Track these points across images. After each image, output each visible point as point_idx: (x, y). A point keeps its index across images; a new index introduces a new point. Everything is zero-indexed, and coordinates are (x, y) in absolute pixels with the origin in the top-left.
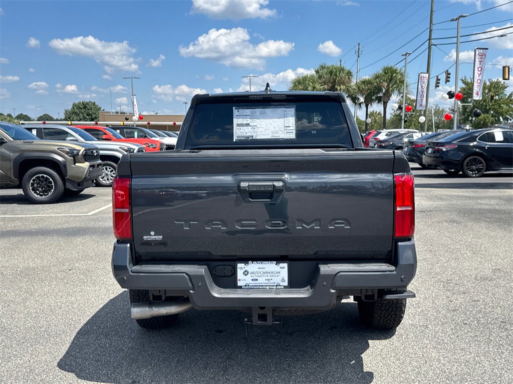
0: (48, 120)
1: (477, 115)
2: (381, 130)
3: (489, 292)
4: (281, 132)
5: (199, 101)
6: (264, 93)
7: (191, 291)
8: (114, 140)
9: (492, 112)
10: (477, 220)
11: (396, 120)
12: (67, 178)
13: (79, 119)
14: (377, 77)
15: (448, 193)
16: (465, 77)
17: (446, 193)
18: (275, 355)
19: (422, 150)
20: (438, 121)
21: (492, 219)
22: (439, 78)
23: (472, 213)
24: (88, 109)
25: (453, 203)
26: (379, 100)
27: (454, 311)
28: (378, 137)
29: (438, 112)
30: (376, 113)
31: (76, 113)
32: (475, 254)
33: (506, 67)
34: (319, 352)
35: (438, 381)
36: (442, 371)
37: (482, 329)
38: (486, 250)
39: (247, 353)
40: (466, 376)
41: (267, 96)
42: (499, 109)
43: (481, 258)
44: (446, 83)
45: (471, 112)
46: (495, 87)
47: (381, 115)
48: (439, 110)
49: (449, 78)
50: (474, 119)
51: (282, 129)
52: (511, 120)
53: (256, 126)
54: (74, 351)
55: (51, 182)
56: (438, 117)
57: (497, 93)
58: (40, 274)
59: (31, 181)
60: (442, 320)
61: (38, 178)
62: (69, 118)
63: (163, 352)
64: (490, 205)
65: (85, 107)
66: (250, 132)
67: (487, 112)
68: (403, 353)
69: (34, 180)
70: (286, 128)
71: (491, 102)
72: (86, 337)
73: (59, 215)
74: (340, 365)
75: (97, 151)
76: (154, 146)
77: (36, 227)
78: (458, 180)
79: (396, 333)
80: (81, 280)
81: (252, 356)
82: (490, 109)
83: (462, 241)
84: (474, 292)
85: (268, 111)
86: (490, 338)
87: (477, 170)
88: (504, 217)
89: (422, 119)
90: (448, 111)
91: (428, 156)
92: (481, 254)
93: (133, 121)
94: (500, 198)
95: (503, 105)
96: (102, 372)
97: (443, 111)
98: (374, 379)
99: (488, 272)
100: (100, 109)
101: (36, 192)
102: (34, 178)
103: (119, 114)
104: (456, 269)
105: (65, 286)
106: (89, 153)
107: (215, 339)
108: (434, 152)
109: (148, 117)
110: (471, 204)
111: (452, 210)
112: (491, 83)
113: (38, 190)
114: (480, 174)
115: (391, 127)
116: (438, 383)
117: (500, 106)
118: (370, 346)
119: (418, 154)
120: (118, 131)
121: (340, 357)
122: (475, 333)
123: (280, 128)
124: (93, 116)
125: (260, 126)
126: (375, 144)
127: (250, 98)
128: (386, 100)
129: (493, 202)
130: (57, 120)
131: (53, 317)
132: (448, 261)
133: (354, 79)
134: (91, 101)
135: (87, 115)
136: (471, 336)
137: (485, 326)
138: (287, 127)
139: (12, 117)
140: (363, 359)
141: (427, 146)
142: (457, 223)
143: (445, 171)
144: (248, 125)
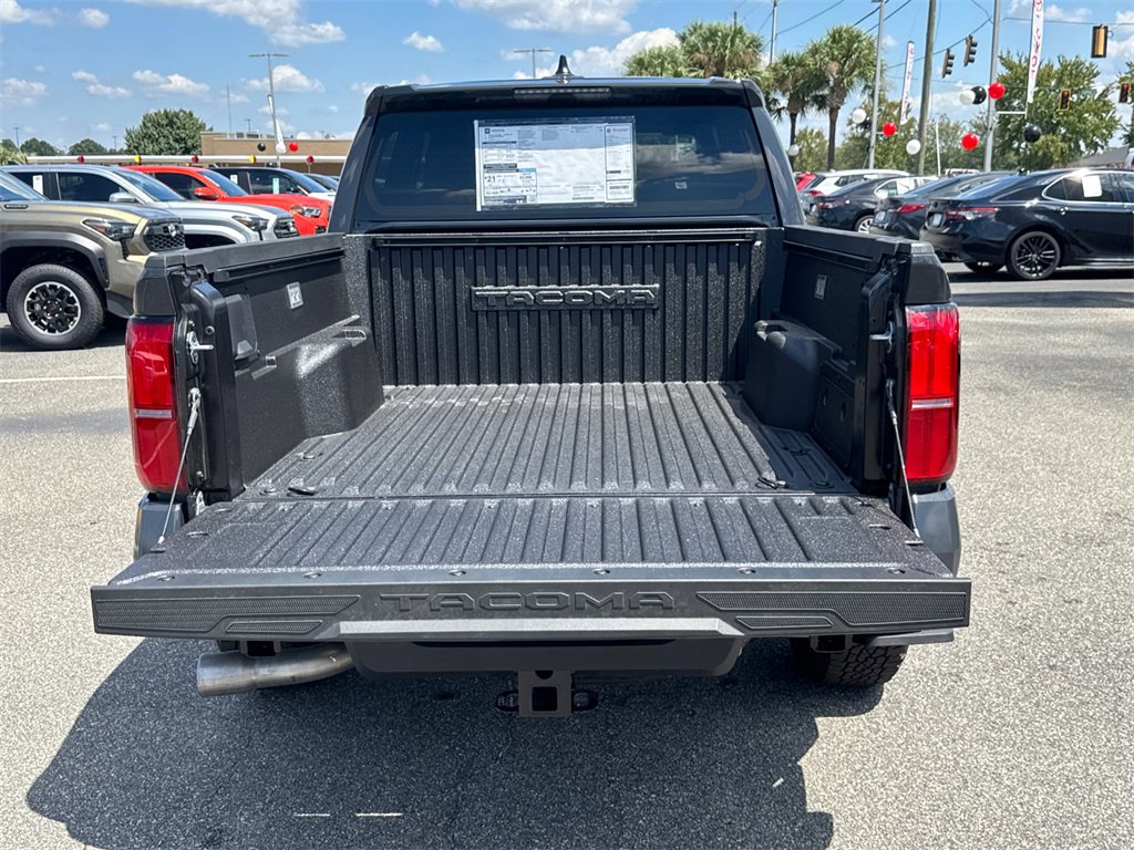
0: (91, 152)
1: (1032, 137)
2: (823, 171)
3: (1101, 578)
4: (598, 187)
5: (383, 106)
6: (554, 83)
8: (224, 200)
9: (1063, 131)
10: (1052, 385)
11: (854, 149)
12: (109, 289)
13: (157, 149)
14: (815, 51)
15: (980, 320)
16: (1009, 52)
17: (974, 319)
18: (581, 766)
19: (917, 217)
20: (945, 151)
21: (1086, 383)
22: (951, 53)
23: (1038, 367)
24: (178, 128)
25: (992, 343)
26: (821, 103)
27: (1023, 630)
28: (816, 189)
29: (947, 131)
30: (811, 133)
31: (150, 137)
32: (1055, 472)
33: (1099, 28)
34: (694, 756)
35: (1001, 840)
36: (1007, 810)
37: (1095, 683)
38: (1081, 464)
39: (509, 759)
40: (1070, 825)
41: (562, 91)
42: (1079, 125)
43: (1072, 484)
44: (966, 65)
45: (1018, 129)
46: (1071, 74)
47: (823, 138)
48: (948, 125)
49: (974, 53)
50: (1023, 145)
51: (599, 178)
52: (1102, 147)
53: (534, 170)
54: (71, 757)
55: (72, 301)
56: (946, 142)
57: (1076, 88)
58: (20, 533)
59: (28, 299)
60: (995, 657)
61: (43, 290)
62: (136, 148)
63: (297, 758)
64: (1076, 347)
65: (171, 123)
66: (519, 187)
67: (1053, 129)
68: (904, 756)
69: (33, 296)
70: (611, 176)
71: (1062, 107)
72: (108, 713)
73: (87, 378)
74: (746, 794)
75: (177, 227)
76: (314, 213)
77: (30, 408)
78: (998, 287)
79: (885, 696)
80: (116, 550)
81: (523, 768)
82: (1058, 123)
83: (1022, 440)
84: (1064, 577)
85: (565, 130)
86: (1120, 709)
87: (1040, 263)
88: (1111, 377)
89: (913, 147)
90: (968, 129)
91: (931, 232)
92: (1070, 474)
93: (275, 154)
94: (1098, 330)
95: (1086, 115)
96: (135, 823)
97: (956, 128)
98: (836, 836)
99: (1092, 523)
100: (202, 127)
101: (39, 324)
102: (33, 290)
103: (245, 138)
104: (1016, 514)
105: (77, 568)
106: (158, 230)
107: (432, 718)
108: (946, 224)
109: (310, 144)
110: (1033, 345)
111: (992, 359)
112: (1064, 67)
113: (45, 319)
114: (1047, 272)
115: (843, 165)
116: (1000, 847)
117: (1080, 117)
118: (821, 734)
119: (910, 228)
120: (234, 178)
121: (747, 771)
122: (1079, 694)
123: (595, 176)
124: (189, 143)
125: (544, 170)
126: (812, 205)
127: (515, 97)
128: (835, 104)
129: (1081, 338)
130: (113, 153)
131: (34, 655)
132: (994, 491)
133: (765, 55)
134: (185, 110)
135: (176, 140)
136: (1071, 705)
137: (1103, 673)
138: (612, 172)
139: (14, 146)
140: (806, 776)
141: (931, 208)
142: (1007, 394)
143: (969, 265)
144: (513, 168)
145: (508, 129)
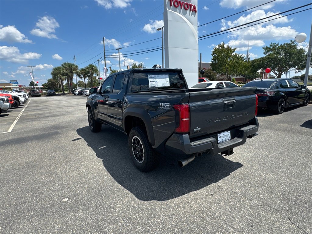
4: (165, 84)
7: (213, 149)
14: (87, 68)
22: (107, 69)
66: (155, 84)
125: (158, 82)
133: (79, 68)
138: (167, 82)
144: (154, 81)
145: (153, 75)
